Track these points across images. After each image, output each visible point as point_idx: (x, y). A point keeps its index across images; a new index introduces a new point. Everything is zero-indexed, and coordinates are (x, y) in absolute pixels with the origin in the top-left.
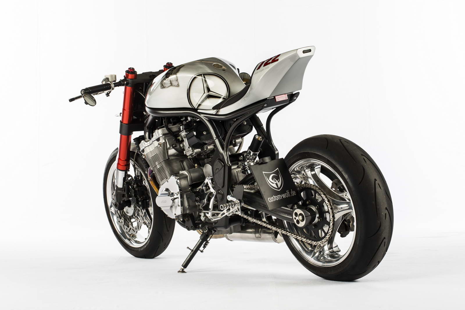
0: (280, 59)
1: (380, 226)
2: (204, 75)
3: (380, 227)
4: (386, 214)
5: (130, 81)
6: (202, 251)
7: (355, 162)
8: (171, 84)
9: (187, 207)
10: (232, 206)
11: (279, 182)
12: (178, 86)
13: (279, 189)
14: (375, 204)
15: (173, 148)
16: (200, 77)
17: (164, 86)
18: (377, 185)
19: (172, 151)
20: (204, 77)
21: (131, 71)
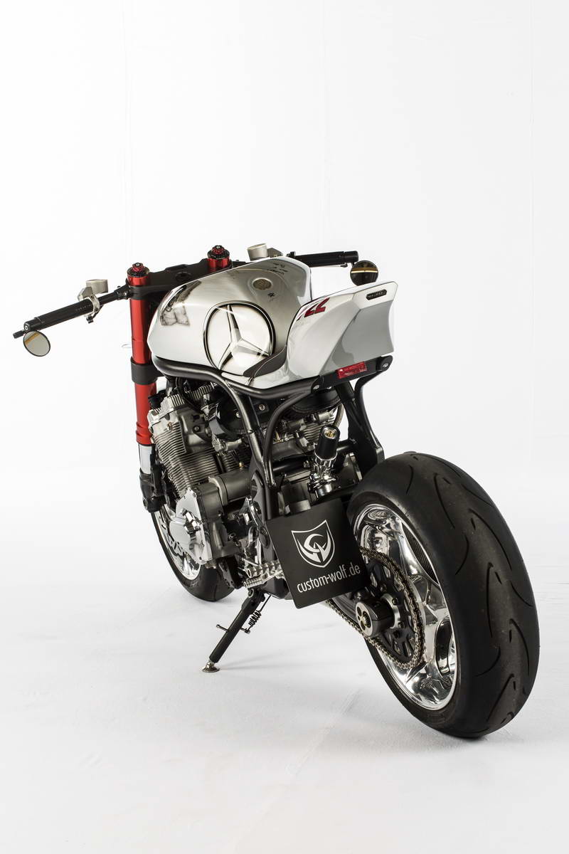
0: (329, 307)
1: (500, 653)
2: (231, 305)
3: (498, 657)
4: (510, 632)
5: (136, 289)
6: (247, 631)
7: (452, 528)
8: (177, 321)
9: (220, 547)
10: (270, 570)
11: (324, 549)
12: (187, 324)
13: (323, 563)
14: (486, 614)
15: (195, 432)
16: (223, 310)
17: (167, 321)
18: (492, 576)
19: (194, 439)
20: (231, 310)
21: (138, 271)
